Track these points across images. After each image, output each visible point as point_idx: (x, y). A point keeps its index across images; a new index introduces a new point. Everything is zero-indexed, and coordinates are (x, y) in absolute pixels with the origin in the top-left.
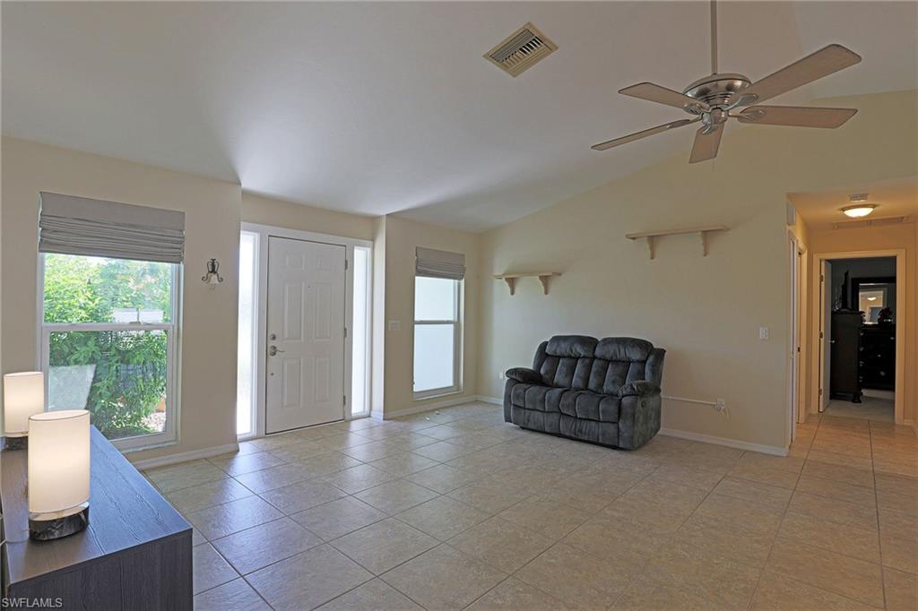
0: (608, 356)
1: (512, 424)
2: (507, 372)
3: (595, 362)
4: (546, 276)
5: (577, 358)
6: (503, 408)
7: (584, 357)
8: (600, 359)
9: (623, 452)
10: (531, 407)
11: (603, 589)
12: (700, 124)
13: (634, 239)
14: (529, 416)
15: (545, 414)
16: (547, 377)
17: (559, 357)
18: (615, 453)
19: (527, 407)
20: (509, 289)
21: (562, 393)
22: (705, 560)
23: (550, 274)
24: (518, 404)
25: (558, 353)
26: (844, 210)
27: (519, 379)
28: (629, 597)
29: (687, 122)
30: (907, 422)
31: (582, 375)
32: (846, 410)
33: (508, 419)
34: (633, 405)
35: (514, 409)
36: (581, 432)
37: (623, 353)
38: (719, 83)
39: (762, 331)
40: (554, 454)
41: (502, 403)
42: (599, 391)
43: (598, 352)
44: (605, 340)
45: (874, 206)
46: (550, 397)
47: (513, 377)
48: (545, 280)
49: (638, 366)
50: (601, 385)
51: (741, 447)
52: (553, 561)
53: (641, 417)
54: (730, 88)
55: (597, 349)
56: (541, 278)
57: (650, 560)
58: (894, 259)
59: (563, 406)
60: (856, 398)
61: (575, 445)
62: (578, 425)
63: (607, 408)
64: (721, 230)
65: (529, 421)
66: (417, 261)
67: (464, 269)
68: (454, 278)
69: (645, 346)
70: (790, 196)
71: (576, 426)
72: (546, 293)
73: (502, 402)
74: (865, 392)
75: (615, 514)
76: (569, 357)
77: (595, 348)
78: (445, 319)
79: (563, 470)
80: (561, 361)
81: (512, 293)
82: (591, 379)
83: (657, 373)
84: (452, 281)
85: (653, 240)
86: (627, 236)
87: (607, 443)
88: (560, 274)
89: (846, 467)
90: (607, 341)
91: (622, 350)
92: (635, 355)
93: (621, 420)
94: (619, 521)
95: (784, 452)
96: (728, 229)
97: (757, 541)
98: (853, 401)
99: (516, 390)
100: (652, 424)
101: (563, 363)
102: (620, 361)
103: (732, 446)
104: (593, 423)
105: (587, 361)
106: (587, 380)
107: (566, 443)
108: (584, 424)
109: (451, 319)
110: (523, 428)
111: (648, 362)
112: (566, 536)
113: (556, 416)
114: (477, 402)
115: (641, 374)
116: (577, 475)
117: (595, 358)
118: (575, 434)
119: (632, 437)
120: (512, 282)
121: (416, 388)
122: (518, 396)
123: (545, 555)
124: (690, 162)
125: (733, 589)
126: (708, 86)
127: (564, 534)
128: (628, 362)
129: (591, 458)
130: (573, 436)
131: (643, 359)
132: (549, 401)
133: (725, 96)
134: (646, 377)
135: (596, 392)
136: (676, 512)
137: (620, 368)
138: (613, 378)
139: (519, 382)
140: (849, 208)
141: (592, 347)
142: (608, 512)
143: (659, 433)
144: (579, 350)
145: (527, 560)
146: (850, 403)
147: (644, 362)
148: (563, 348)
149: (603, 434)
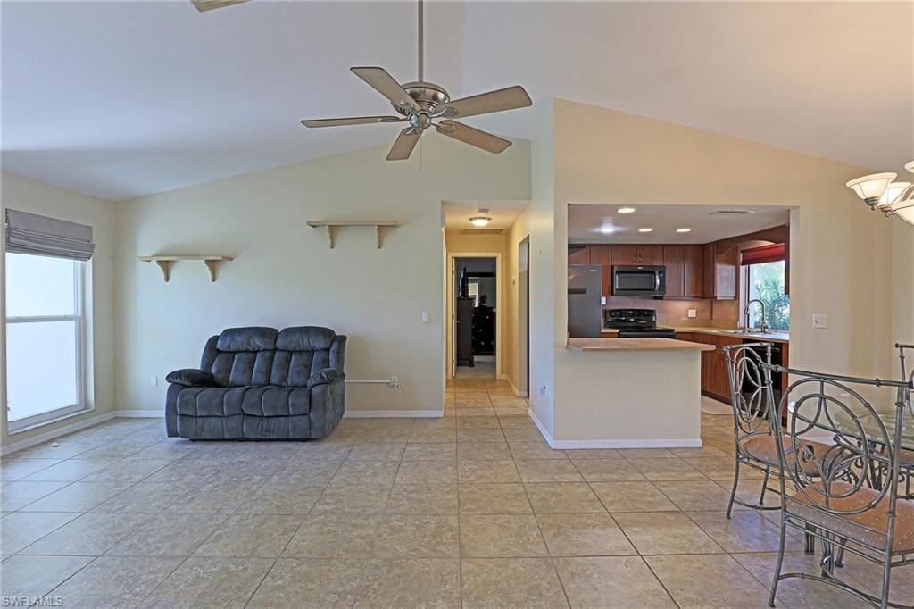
0: (291, 348)
1: (179, 438)
2: (168, 377)
3: (277, 353)
4: (214, 261)
5: (256, 352)
6: (165, 420)
7: (263, 350)
8: (282, 350)
9: (315, 443)
10: (205, 413)
11: (341, 589)
12: (407, 124)
13: (314, 226)
14: (202, 426)
15: (224, 419)
16: (220, 376)
17: (234, 352)
18: (307, 446)
19: (199, 415)
20: (162, 275)
21: (244, 393)
22: (417, 523)
23: (220, 258)
24: (189, 413)
25: (233, 348)
26: (471, 219)
27: (186, 383)
28: (368, 587)
29: (397, 119)
30: (503, 377)
31: (264, 369)
32: (467, 373)
33: (172, 433)
34: (323, 394)
35: (181, 420)
36: (269, 431)
37: (306, 343)
38: (427, 90)
39: (424, 315)
40: (243, 462)
41: (164, 416)
42: (283, 384)
43: (279, 344)
44: (286, 330)
45: (490, 219)
46: (229, 400)
47: (178, 381)
48: (213, 265)
49: (323, 354)
50: (285, 378)
51: (410, 416)
52: (280, 582)
53: (331, 405)
54: (435, 98)
55: (279, 340)
56: (208, 262)
57: (373, 542)
58: (495, 258)
59: (246, 406)
60: (471, 364)
61: (262, 446)
62: (265, 424)
63: (297, 401)
64: (393, 226)
65: (202, 430)
66: (9, 230)
67: (93, 246)
68: (76, 258)
69: (327, 333)
70: (443, 203)
71: (262, 426)
72: (214, 280)
73: (163, 413)
74: (476, 358)
75: (327, 507)
76: (247, 351)
77: (276, 339)
78: (62, 314)
79: (259, 477)
80: (236, 356)
81: (167, 279)
82: (273, 372)
83: (340, 360)
84: (71, 261)
85: (334, 229)
86: (309, 223)
87: (299, 437)
88: (231, 259)
89: (481, 416)
90: (288, 331)
91: (306, 340)
92: (320, 343)
93: (312, 411)
94: (333, 513)
95: (440, 414)
96: (398, 227)
97: (447, 493)
98: (470, 366)
99: (182, 396)
100: (338, 410)
101: (239, 360)
102: (303, 351)
103: (404, 416)
104: (282, 419)
105: (268, 354)
106: (269, 374)
107: (252, 445)
108: (272, 421)
109: (71, 312)
110: (194, 441)
111: (331, 349)
112: (285, 549)
113: (238, 419)
114: (116, 420)
115: (326, 362)
116: (275, 478)
117: (276, 349)
118: (262, 435)
119: (324, 426)
120: (166, 266)
121: (11, 417)
122: (184, 404)
123: (269, 579)
124: (387, 159)
125: (445, 540)
126: (418, 90)
127: (282, 548)
128: (312, 352)
129: (283, 456)
130: (260, 437)
131: (327, 346)
132: (228, 404)
133: (430, 104)
134: (331, 364)
135: (280, 386)
136: (380, 488)
137: (305, 357)
138: (298, 369)
139: (186, 387)
140: (475, 218)
141: (273, 338)
142: (320, 508)
143: (344, 416)
144: (258, 342)
145: (250, 594)
146: (468, 368)
147: (328, 350)
148: (239, 342)
149: (294, 429)
